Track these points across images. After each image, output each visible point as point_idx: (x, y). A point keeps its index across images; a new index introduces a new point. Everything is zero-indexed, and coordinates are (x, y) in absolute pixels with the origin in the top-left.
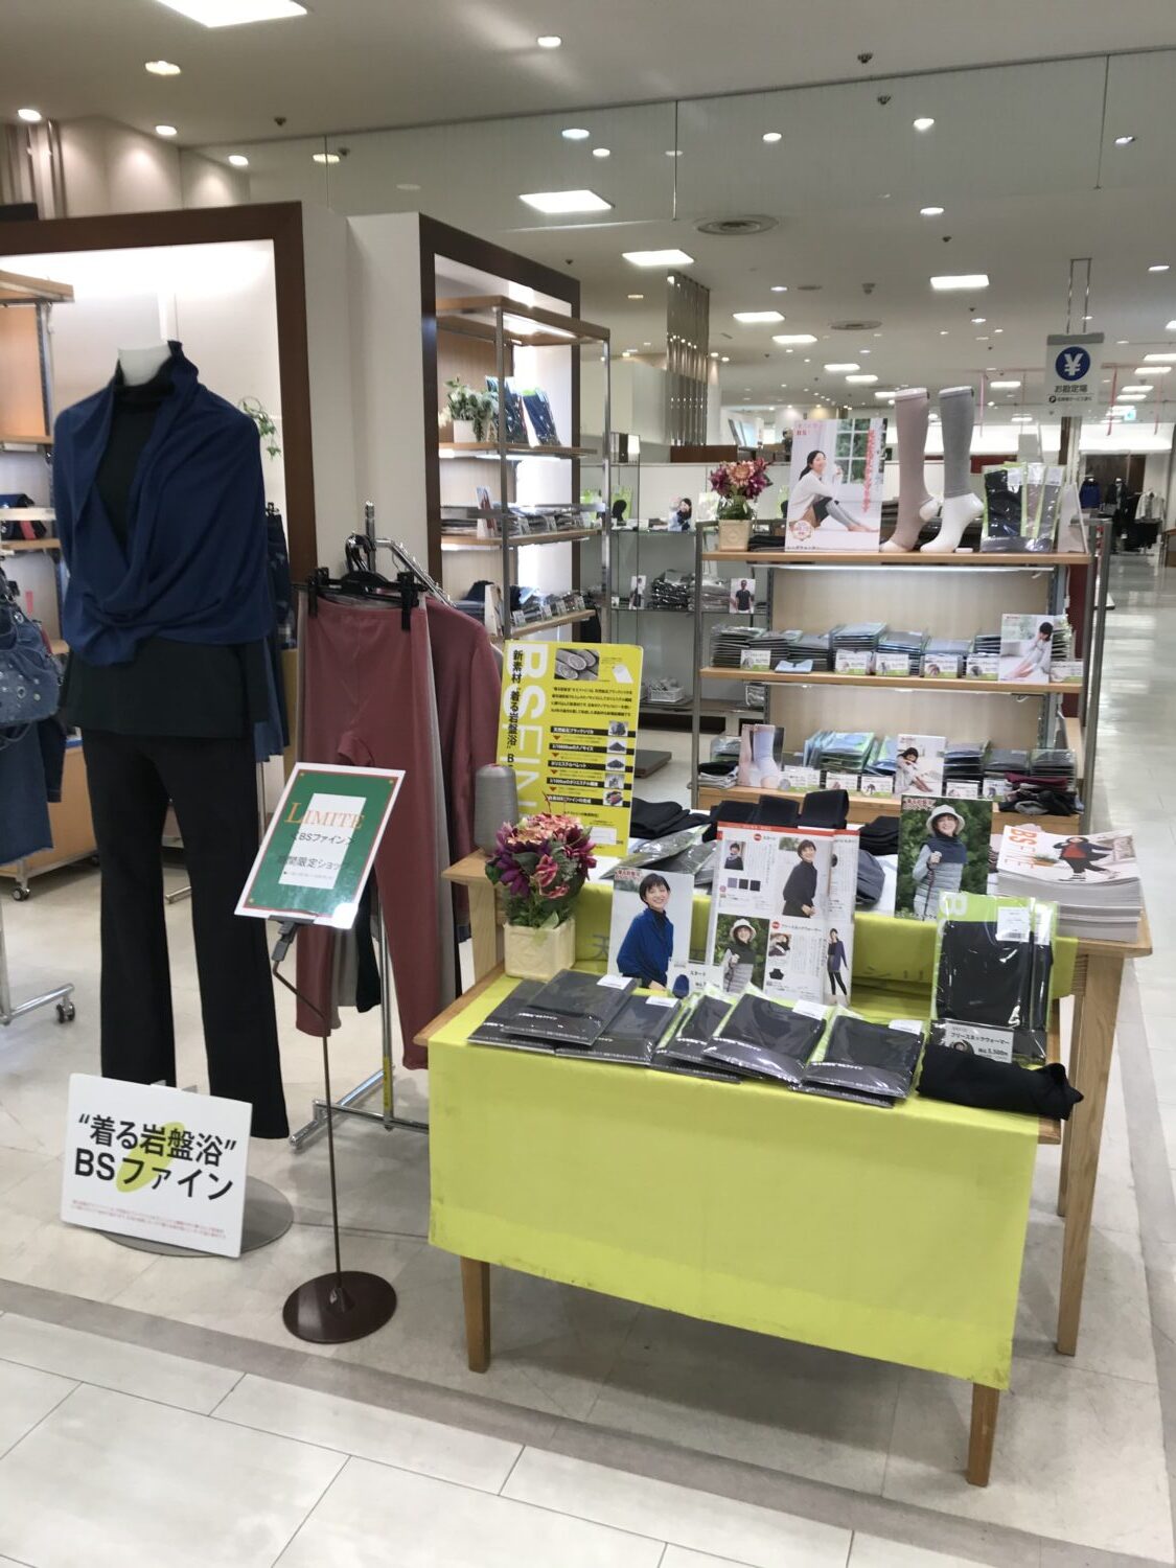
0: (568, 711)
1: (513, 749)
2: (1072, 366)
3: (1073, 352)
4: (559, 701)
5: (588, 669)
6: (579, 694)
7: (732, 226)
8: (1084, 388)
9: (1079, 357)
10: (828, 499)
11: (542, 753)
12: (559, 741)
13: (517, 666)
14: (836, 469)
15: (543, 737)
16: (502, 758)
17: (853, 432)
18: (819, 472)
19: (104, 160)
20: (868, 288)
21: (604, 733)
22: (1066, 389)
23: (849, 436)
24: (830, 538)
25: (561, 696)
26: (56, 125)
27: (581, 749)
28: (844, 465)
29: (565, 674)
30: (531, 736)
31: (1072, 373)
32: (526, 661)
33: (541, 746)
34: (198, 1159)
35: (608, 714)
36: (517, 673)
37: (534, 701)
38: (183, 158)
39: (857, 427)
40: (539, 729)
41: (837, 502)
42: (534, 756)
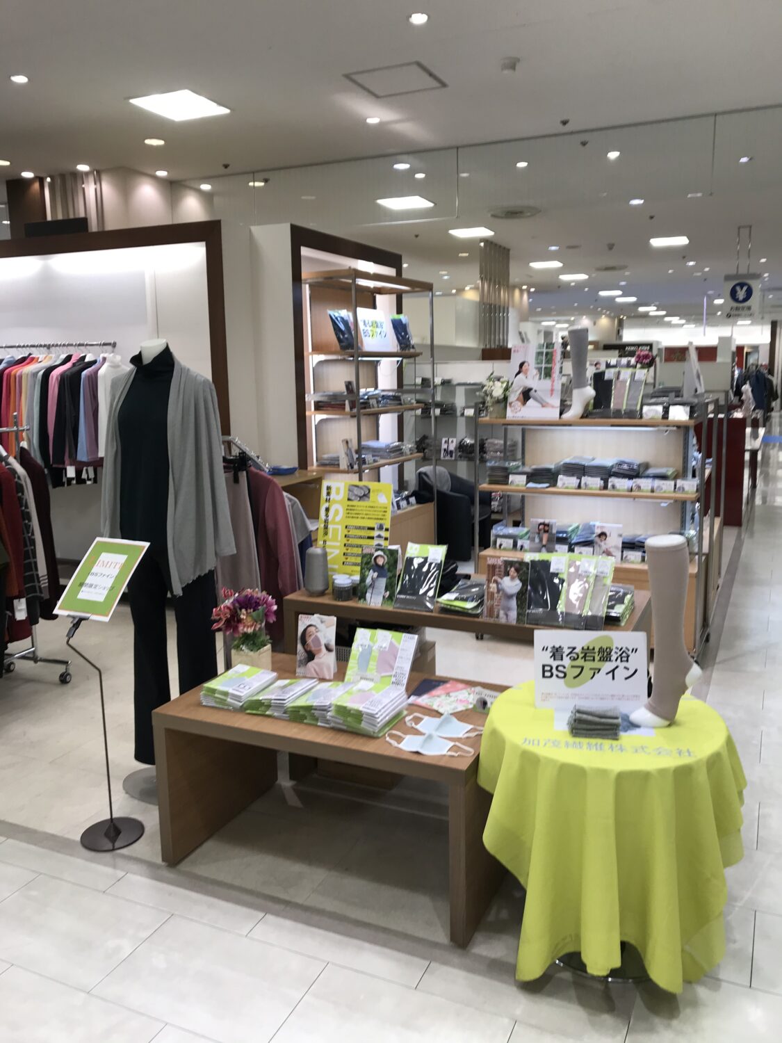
0: (355, 517)
1: (326, 538)
2: (741, 294)
3: (742, 285)
4: (350, 511)
5: (364, 495)
6: (360, 508)
7: (513, 214)
8: (749, 308)
9: (745, 288)
10: (530, 390)
11: (341, 540)
12: (350, 533)
13: (328, 494)
14: (535, 372)
15: (341, 532)
16: (320, 543)
17: (545, 350)
18: (526, 373)
19: (126, 191)
20: (611, 247)
21: (373, 529)
22: (737, 309)
23: (542, 353)
24: (531, 412)
25: (351, 510)
26: (98, 172)
27: (361, 537)
28: (540, 369)
29: (353, 498)
30: (335, 530)
31: (741, 298)
32: (333, 492)
33: (340, 535)
34: (616, 660)
35: (375, 519)
36: (328, 497)
37: (337, 512)
38: (173, 188)
39: (547, 347)
40: (340, 527)
41: (536, 391)
42: (337, 541)
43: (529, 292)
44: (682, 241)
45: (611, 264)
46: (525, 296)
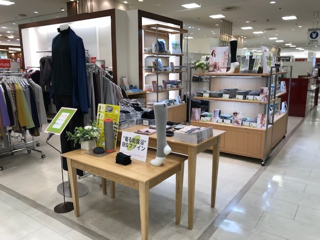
2: (314, 36)
3: (314, 33)
5: (111, 110)
6: (109, 115)
7: (229, 9)
8: (317, 41)
9: (316, 33)
19: (99, 4)
20: (268, 21)
22: (312, 41)
25: (106, 116)
29: (107, 111)
31: (314, 37)
32: (102, 108)
36: (100, 110)
38: (115, 3)
40: (103, 122)
42: (102, 127)
43: (244, 38)
44: (294, 18)
45: (270, 27)
46: (242, 40)
